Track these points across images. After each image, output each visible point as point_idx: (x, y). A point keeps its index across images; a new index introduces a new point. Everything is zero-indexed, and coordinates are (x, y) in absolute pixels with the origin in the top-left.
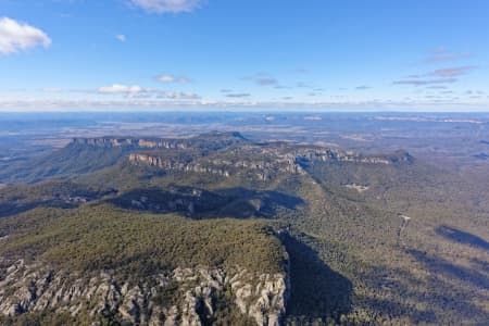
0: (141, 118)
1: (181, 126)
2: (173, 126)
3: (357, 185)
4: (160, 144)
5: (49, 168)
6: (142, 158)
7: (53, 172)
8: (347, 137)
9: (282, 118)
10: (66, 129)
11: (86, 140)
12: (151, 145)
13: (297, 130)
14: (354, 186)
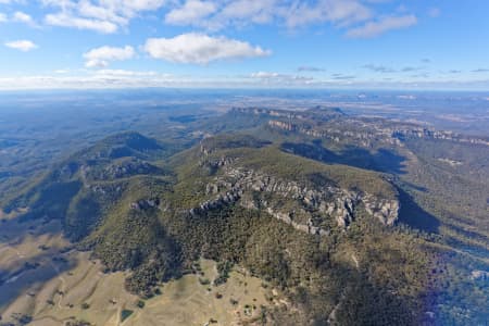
0: (261, 94)
1: (288, 101)
2: (283, 100)
3: (451, 159)
4: (284, 115)
5: (221, 125)
6: (278, 124)
7: (224, 127)
8: (442, 116)
9: (373, 96)
10: (218, 100)
11: (239, 109)
12: (277, 114)
13: (388, 108)
14: (447, 160)
